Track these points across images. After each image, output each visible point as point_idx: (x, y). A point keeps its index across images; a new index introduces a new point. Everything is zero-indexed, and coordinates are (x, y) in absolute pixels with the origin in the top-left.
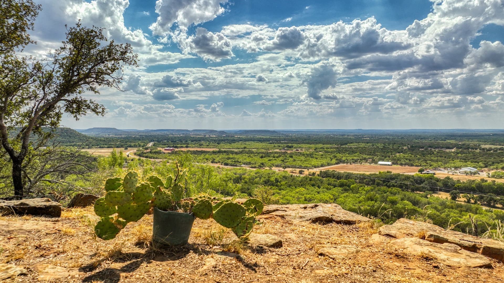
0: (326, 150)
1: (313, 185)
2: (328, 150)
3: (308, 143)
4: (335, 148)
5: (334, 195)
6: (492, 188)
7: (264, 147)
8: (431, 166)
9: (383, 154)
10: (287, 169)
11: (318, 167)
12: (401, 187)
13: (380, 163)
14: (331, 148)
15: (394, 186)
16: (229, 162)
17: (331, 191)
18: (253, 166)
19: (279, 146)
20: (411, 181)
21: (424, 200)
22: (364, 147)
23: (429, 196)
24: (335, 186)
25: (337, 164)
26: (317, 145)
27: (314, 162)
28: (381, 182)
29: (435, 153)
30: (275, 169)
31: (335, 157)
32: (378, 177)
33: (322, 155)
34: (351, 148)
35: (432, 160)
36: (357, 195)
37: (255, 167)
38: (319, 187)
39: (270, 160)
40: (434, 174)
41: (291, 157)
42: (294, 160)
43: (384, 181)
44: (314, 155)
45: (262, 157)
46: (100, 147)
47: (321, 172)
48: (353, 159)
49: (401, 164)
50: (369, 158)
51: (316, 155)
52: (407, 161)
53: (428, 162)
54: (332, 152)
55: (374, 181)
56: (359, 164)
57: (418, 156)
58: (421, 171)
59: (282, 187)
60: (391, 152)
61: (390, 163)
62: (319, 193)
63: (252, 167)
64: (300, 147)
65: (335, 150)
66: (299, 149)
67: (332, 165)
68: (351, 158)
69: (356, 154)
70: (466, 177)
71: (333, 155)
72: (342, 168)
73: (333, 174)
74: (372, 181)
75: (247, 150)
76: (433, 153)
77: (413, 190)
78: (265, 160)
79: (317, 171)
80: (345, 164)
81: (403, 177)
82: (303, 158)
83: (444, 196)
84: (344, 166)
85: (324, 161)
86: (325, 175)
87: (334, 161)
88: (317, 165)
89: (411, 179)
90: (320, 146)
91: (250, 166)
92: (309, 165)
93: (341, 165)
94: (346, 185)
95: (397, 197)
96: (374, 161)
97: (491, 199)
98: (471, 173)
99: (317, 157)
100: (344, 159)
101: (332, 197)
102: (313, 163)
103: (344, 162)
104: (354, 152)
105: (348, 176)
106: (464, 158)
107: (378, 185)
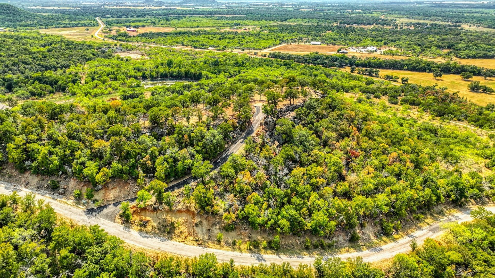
0: (269, 28)
1: (267, 65)
2: (272, 28)
3: (252, 19)
4: (277, 26)
5: (281, 72)
6: (376, 64)
7: (214, 25)
8: (348, 45)
9: (316, 34)
10: (244, 51)
11: (267, 48)
12: (322, 64)
13: (312, 42)
14: (274, 26)
15: (319, 64)
16: (196, 44)
17: (279, 69)
18: (218, 48)
19: (228, 24)
20: (330, 60)
21: (333, 73)
22: (301, 25)
23: (337, 71)
24: (281, 65)
25: (280, 44)
26: (260, 21)
27: (263, 43)
28: (311, 61)
29: (356, 30)
30: (236, 51)
31: (278, 37)
32: (309, 58)
33: (267, 35)
34: (290, 26)
35: (350, 40)
36: (295, 71)
37: (220, 50)
38: (271, 66)
39: (228, 43)
40: (347, 53)
41: (243, 38)
42: (247, 42)
43: (313, 61)
44: (261, 36)
45: (220, 39)
46: (56, 27)
47: (270, 53)
48: (292, 39)
49: (327, 44)
50: (305, 37)
51: (262, 34)
52: (332, 41)
53: (347, 41)
54: (275, 31)
55: (306, 60)
56: (297, 44)
57: (343, 35)
58: (339, 51)
59: (248, 67)
60: (323, 30)
61: (319, 43)
62: (272, 71)
63: (217, 50)
64: (246, 25)
65: (277, 28)
66: (247, 27)
67: (277, 45)
68: (290, 38)
69: (294, 34)
70: (367, 55)
71: (276, 34)
72: (284, 48)
73: (279, 55)
74: (305, 59)
75: (202, 29)
76: (355, 31)
77: (330, 67)
78: (224, 42)
79: (267, 51)
80: (286, 44)
81: (325, 57)
82: (252, 38)
83: (347, 69)
84: (285, 46)
85: (271, 42)
86: (274, 56)
87: (278, 42)
88: (266, 46)
89: (330, 59)
90: (263, 22)
91: (216, 48)
92: (260, 47)
93: (283, 45)
94: (288, 65)
95: (318, 72)
96: (308, 41)
97: (371, 71)
98: (371, 52)
99: (264, 37)
100: (285, 39)
101: (280, 73)
102: (263, 45)
103: (285, 42)
104: (292, 31)
105: (289, 57)
106: (375, 36)
107: (309, 63)
